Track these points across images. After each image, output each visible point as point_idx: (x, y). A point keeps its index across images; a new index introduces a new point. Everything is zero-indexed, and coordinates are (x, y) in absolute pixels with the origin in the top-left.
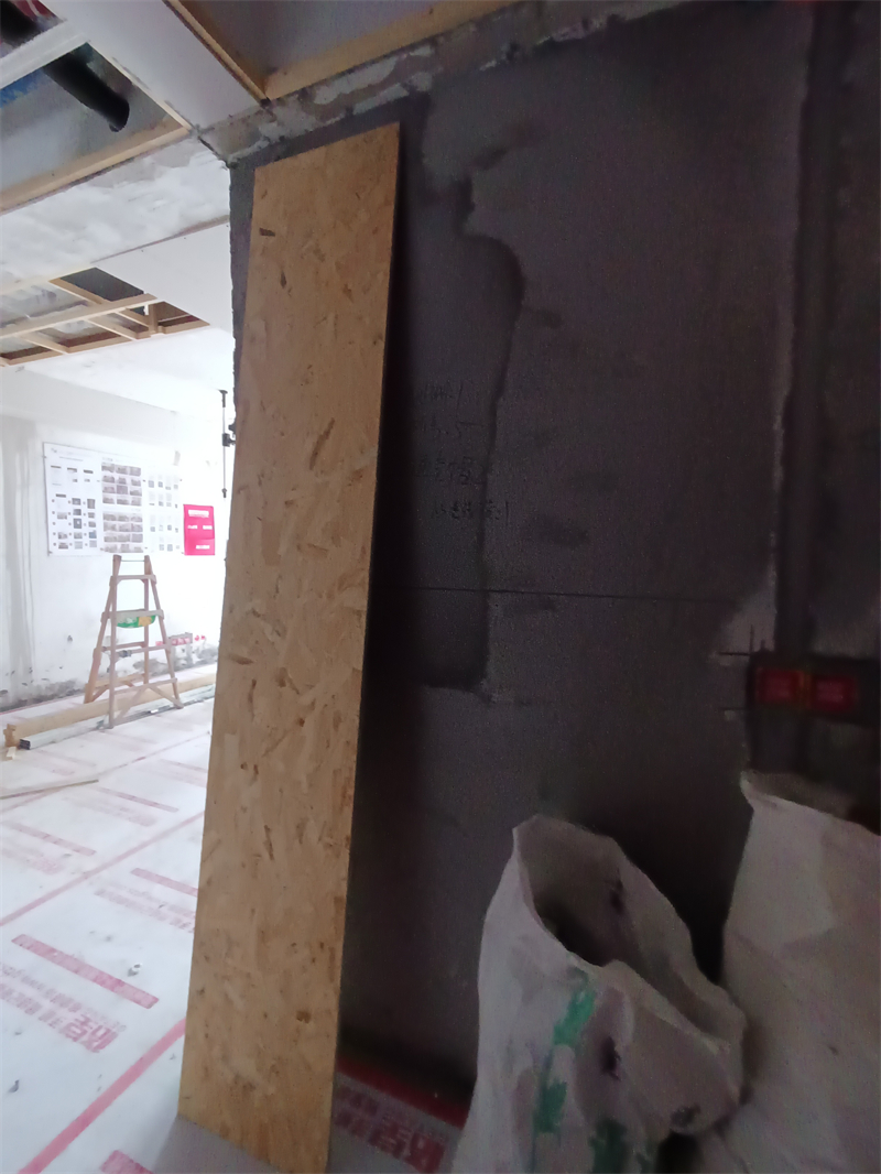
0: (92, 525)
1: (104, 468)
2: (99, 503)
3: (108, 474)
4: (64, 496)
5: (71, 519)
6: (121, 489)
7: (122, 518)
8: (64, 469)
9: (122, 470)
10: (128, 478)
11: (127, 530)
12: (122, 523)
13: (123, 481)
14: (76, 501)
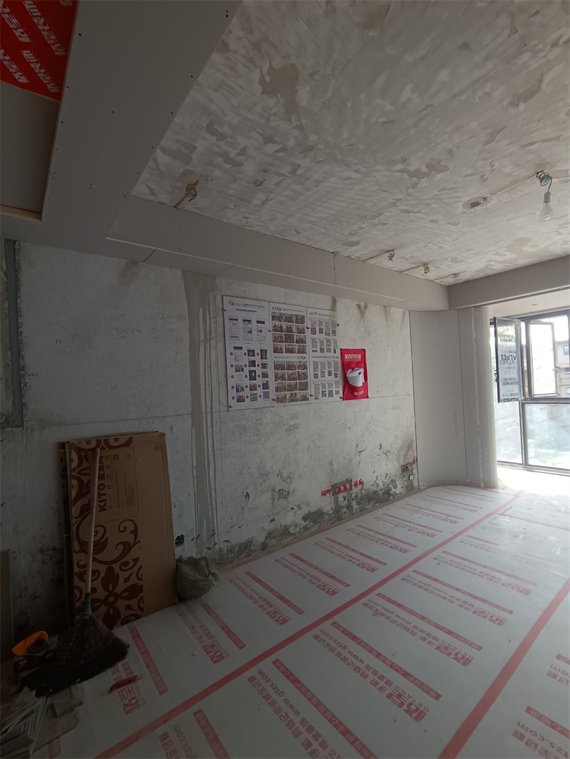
0: (265, 375)
1: (273, 318)
2: (270, 353)
3: (278, 323)
4: (241, 348)
5: (247, 370)
6: (289, 339)
7: (290, 367)
8: (240, 321)
9: (289, 319)
10: (294, 326)
11: (295, 379)
12: (290, 372)
13: (289, 329)
14: (251, 352)
